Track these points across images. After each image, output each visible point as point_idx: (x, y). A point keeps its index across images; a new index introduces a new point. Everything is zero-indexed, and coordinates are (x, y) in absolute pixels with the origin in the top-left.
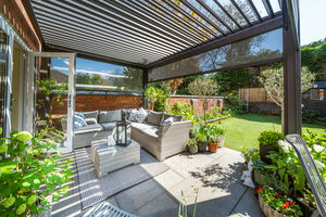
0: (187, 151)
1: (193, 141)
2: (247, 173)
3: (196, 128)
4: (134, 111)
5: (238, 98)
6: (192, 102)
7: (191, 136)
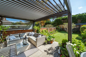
0: (44, 44)
1: (46, 41)
2: (59, 50)
3: (48, 37)
4: (31, 33)
5: (59, 27)
6: (47, 29)
7: (46, 39)
